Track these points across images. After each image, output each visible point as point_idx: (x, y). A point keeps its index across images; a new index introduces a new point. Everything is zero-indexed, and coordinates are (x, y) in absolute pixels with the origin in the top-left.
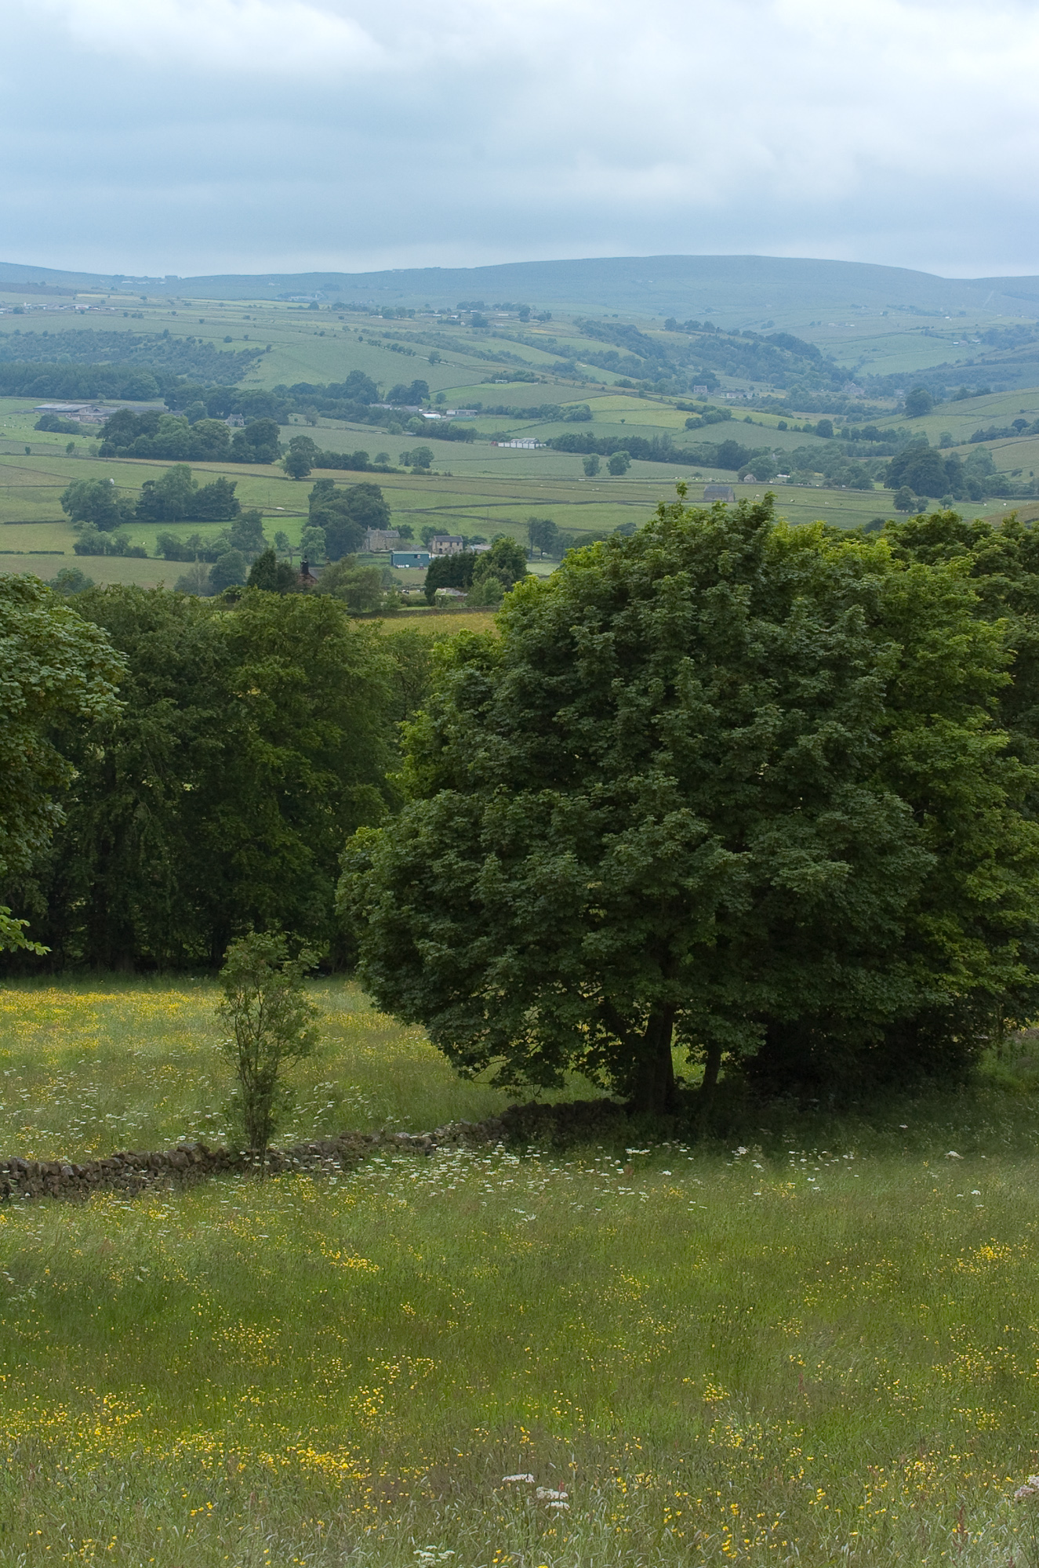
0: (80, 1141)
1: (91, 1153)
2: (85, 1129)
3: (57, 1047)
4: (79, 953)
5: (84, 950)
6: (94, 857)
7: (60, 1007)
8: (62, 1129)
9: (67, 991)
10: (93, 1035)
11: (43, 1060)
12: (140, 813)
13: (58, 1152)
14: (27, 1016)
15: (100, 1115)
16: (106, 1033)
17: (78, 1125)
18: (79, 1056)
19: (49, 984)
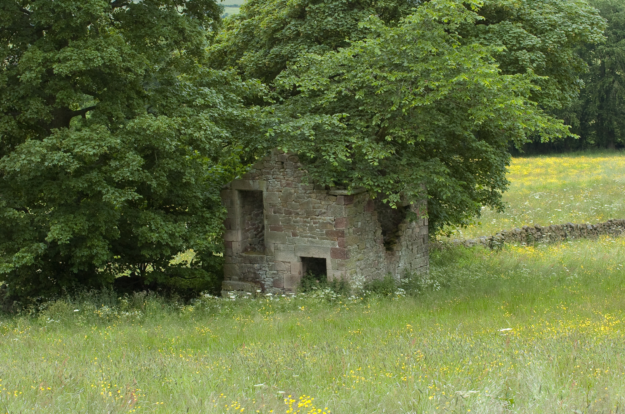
0: (594, 216)
1: (599, 220)
2: (596, 211)
3: (585, 179)
4: (593, 142)
5: (594, 141)
6: (598, 103)
7: (586, 163)
8: (587, 211)
9: (588, 157)
10: (599, 174)
11: (579, 184)
12: (616, 85)
13: (586, 220)
14: (573, 167)
15: (602, 206)
16: (605, 173)
17: (594, 209)
18: (594, 182)
19: (582, 155)
